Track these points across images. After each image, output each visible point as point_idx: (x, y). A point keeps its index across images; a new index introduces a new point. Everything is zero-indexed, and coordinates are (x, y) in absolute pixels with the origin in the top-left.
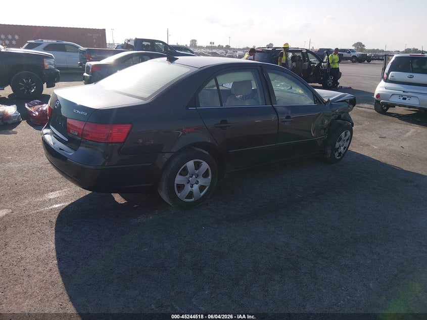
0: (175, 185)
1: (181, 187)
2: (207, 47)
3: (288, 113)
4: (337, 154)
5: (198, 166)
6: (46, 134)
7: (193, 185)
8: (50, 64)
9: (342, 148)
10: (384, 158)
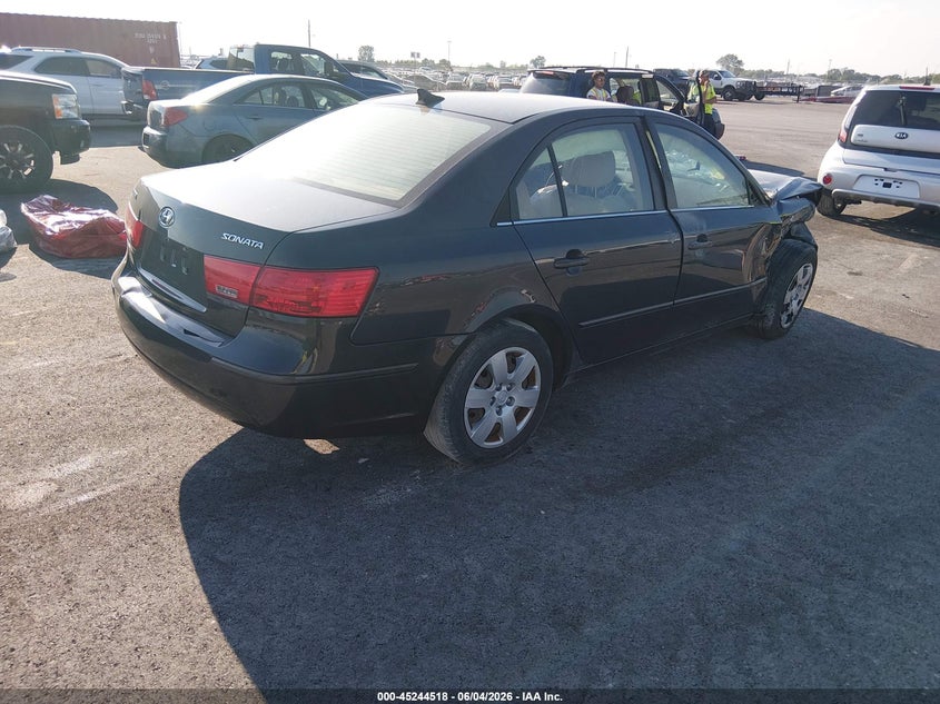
0: (466, 411)
1: (477, 415)
2: (399, 64)
3: (702, 229)
4: (784, 317)
5: (513, 361)
6: (129, 291)
7: (500, 407)
8: (67, 107)
9: (795, 303)
10: (878, 325)
